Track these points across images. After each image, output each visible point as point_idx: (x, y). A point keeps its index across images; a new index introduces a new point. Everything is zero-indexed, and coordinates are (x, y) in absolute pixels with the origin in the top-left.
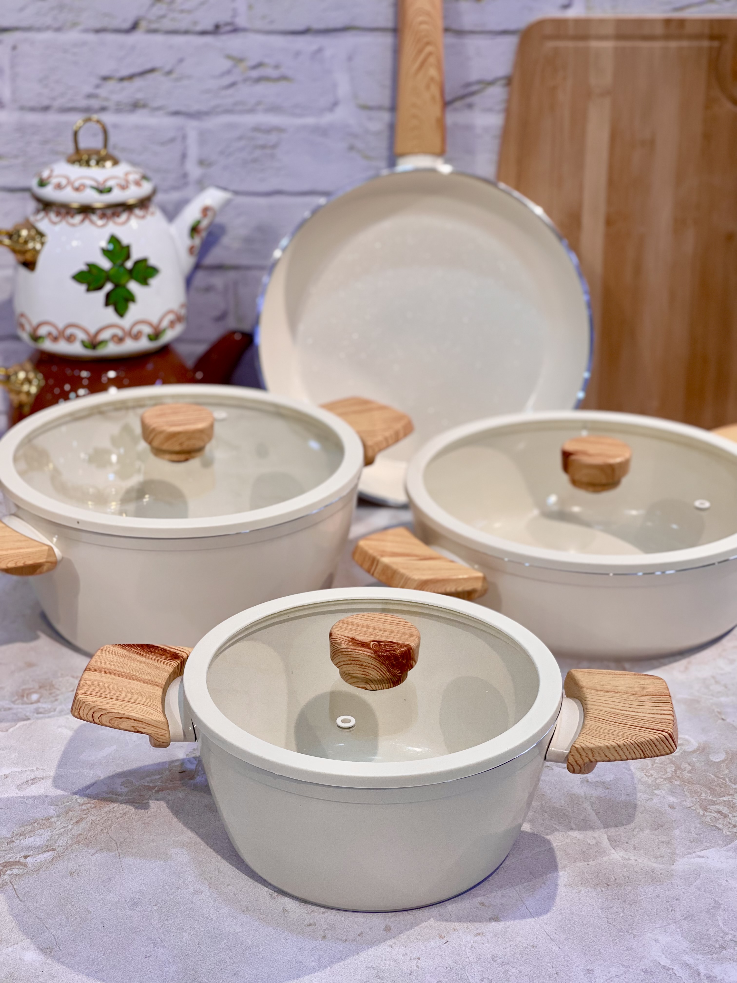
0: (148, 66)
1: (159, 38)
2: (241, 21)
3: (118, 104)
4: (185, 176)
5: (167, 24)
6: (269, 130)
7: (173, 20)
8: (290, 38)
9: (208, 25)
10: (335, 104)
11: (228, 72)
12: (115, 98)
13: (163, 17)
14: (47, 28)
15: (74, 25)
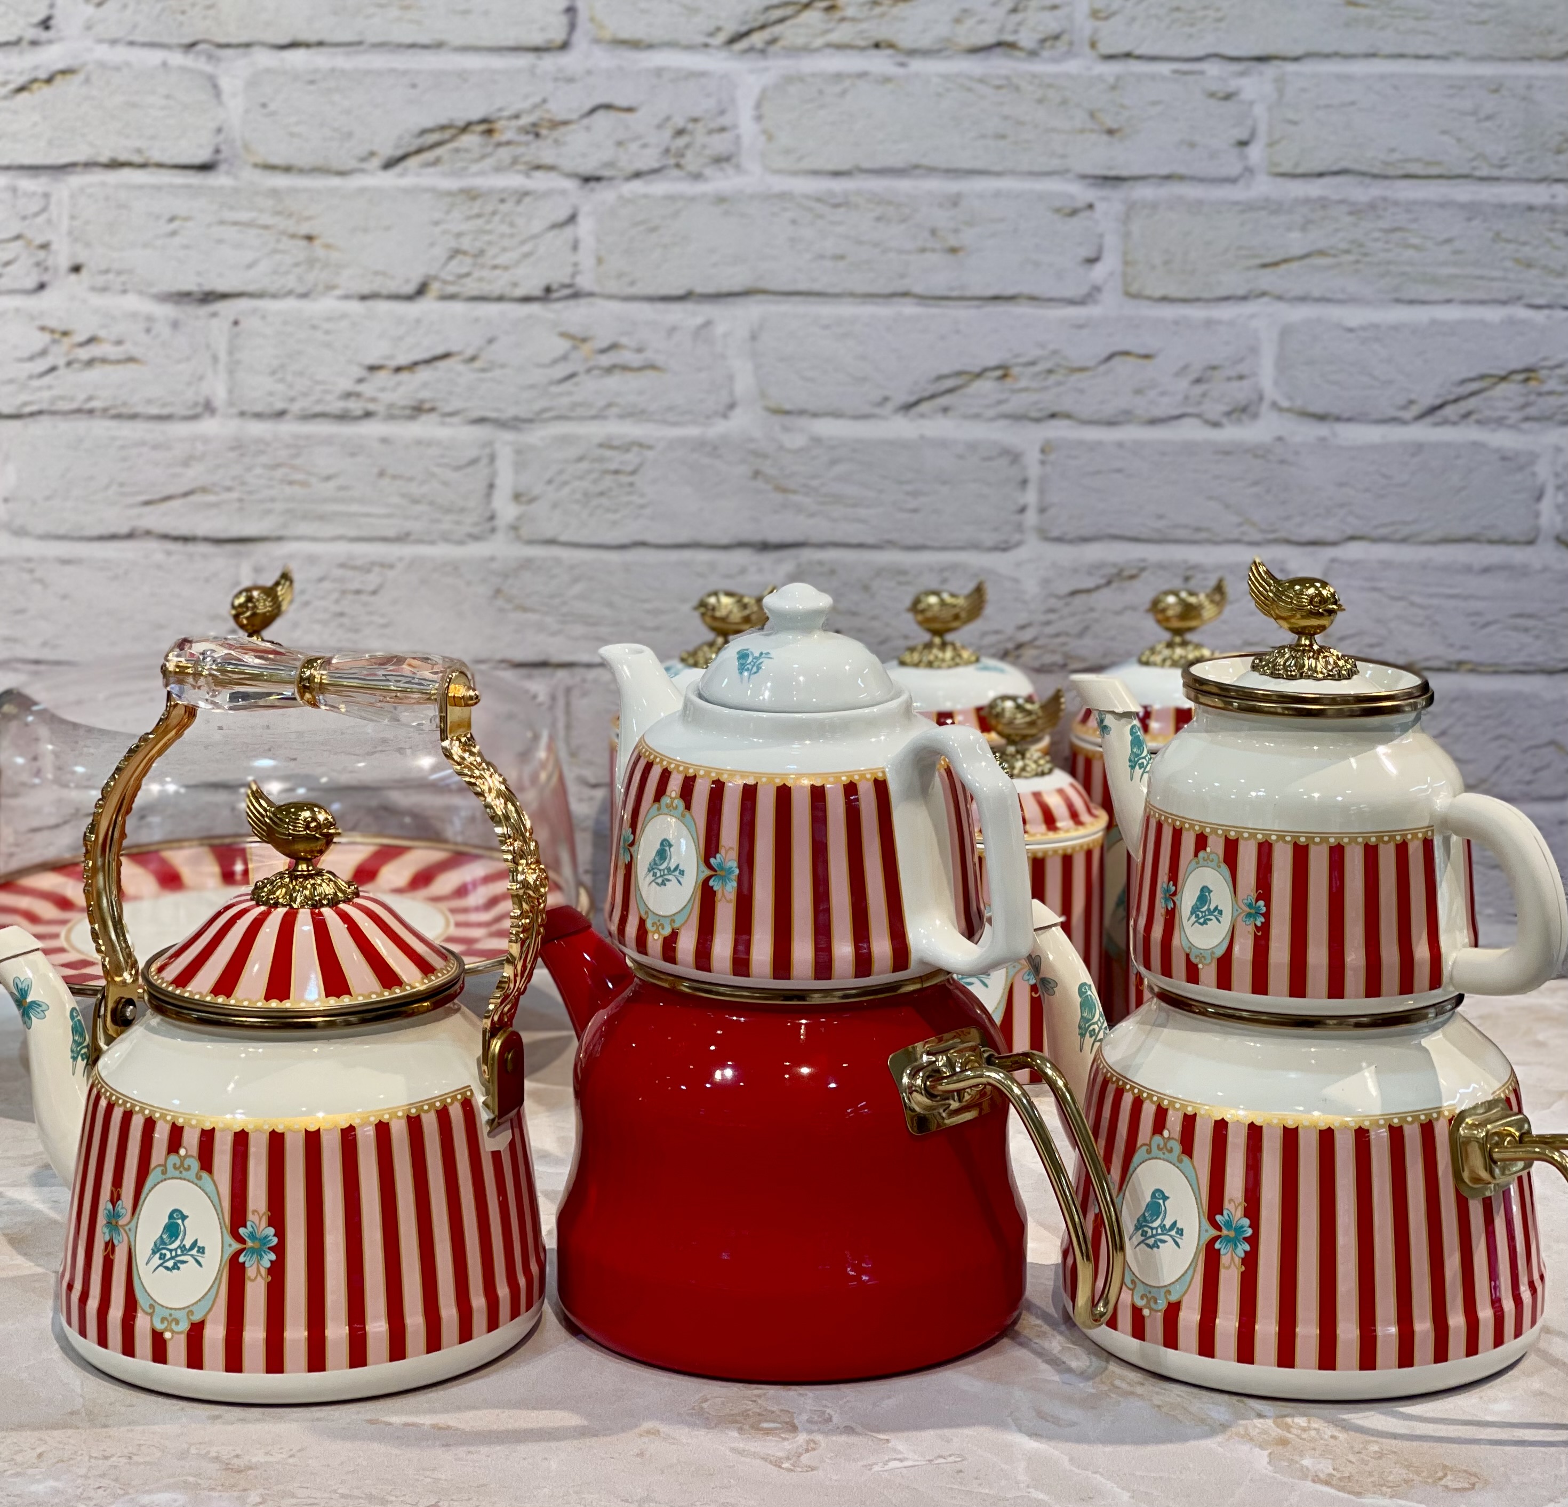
0: (440, 351)
1: (458, 307)
2: (585, 282)
3: (391, 406)
4: (492, 518)
5: (471, 287)
6: (626, 447)
7: (481, 279)
8: (661, 306)
9: (533, 286)
10: (732, 406)
11: (565, 358)
12: (387, 397)
13: (468, 275)
14: (290, 293)
15: (330, 288)
